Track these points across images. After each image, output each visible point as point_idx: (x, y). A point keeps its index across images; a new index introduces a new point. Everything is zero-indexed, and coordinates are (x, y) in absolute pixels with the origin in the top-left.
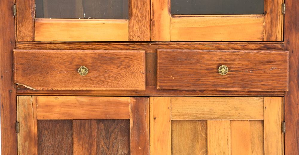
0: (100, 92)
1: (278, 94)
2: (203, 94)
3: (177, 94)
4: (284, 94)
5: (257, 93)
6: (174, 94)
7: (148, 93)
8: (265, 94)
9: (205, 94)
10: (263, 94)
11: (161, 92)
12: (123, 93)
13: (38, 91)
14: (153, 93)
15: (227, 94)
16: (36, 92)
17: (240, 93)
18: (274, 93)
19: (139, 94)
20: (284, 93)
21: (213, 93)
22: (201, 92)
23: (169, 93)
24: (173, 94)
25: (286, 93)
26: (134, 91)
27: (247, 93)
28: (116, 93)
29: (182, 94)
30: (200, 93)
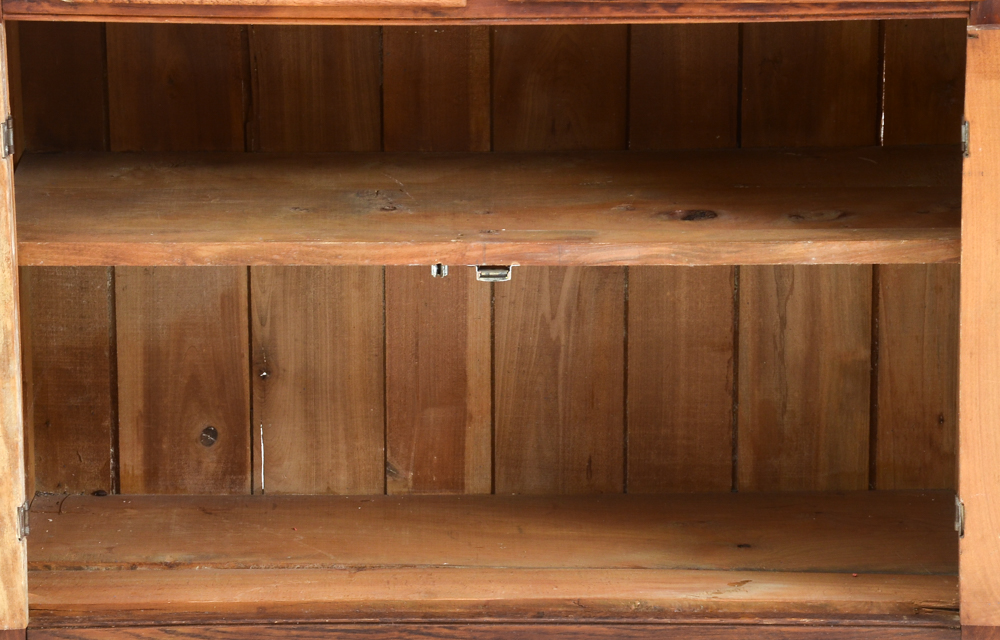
0: (304, 14)
1: (946, 13)
2: (676, 17)
3: (579, 18)
4: (969, 12)
5: (871, 11)
6: (572, 18)
7: (476, 17)
8: (900, 14)
9: (681, 17)
10: (891, 14)
11: (523, 12)
12: (387, 15)
13: (80, 8)
14: (496, 16)
15: (761, 17)
16: (71, 10)
17: (809, 13)
18: (935, 9)
19: (443, 20)
20: (967, 9)
21: (711, 14)
22: (669, 12)
23: (552, 15)
24: (568, 18)
25: (976, 9)
26: (424, 9)
27: (834, 10)
28: (360, 14)
29: (600, 18)
30: (665, 14)
